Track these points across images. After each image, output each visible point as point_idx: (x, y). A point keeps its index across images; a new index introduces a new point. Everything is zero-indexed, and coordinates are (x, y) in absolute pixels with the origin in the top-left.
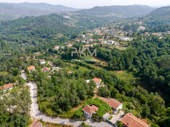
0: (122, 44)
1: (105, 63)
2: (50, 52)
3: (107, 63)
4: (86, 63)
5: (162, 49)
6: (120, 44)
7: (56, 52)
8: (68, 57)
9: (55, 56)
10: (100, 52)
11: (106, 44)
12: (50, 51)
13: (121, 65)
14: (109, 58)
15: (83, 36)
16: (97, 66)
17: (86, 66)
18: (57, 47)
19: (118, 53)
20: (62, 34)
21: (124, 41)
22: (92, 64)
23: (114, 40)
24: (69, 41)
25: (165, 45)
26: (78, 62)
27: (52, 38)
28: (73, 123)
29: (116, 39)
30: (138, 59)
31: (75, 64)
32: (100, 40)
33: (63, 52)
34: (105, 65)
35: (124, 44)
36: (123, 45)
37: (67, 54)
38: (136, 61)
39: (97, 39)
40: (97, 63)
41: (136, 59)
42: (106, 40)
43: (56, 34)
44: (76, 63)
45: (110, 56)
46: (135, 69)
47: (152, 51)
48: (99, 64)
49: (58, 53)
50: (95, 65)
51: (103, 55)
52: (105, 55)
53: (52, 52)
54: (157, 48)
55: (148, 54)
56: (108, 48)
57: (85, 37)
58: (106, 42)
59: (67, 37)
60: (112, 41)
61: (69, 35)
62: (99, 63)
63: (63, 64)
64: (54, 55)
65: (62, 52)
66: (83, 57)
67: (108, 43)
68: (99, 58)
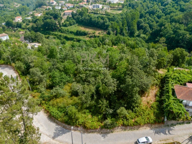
0: (114, 8)
1: (102, 32)
2: (9, 27)
3: (104, 32)
4: (73, 35)
5: (168, 8)
6: (111, 7)
7: (19, 26)
8: (42, 30)
9: (20, 31)
10: (91, 18)
11: (93, 9)
12: (8, 24)
13: (124, 31)
14: (106, 24)
15: (53, 3)
16: (90, 37)
17: (75, 40)
18: (18, 18)
19: (116, 17)
20: (19, 3)
21: (114, 4)
22: (83, 37)
23: (101, 4)
24: (33, 11)
25: (169, 2)
26: (60, 36)
27: (4, 9)
28: (167, 132)
29: (102, 2)
30: (142, 23)
31: (56, 39)
32: (81, 4)
33: (31, 25)
34: (103, 34)
35: (117, 7)
36: (116, 9)
37: (40, 26)
38: (141, 24)
39: (77, 3)
40: (90, 34)
41: (140, 23)
42: (90, 4)
43: (9, 3)
44: (58, 38)
45: (106, 22)
46: (142, 35)
47: (157, 11)
48: (93, 35)
49: (23, 26)
50: (88, 36)
51: (96, 22)
52: (99, 22)
53: (12, 27)
54: (160, 7)
55: (153, 15)
56: (97, 14)
57: (57, 4)
58: (90, 7)
59: (28, 7)
60: (99, 5)
61: (30, 4)
62: (93, 33)
63: (43, 36)
64: (18, 29)
65: (29, 25)
66: (66, 28)
67: (94, 7)
68: (90, 28)
